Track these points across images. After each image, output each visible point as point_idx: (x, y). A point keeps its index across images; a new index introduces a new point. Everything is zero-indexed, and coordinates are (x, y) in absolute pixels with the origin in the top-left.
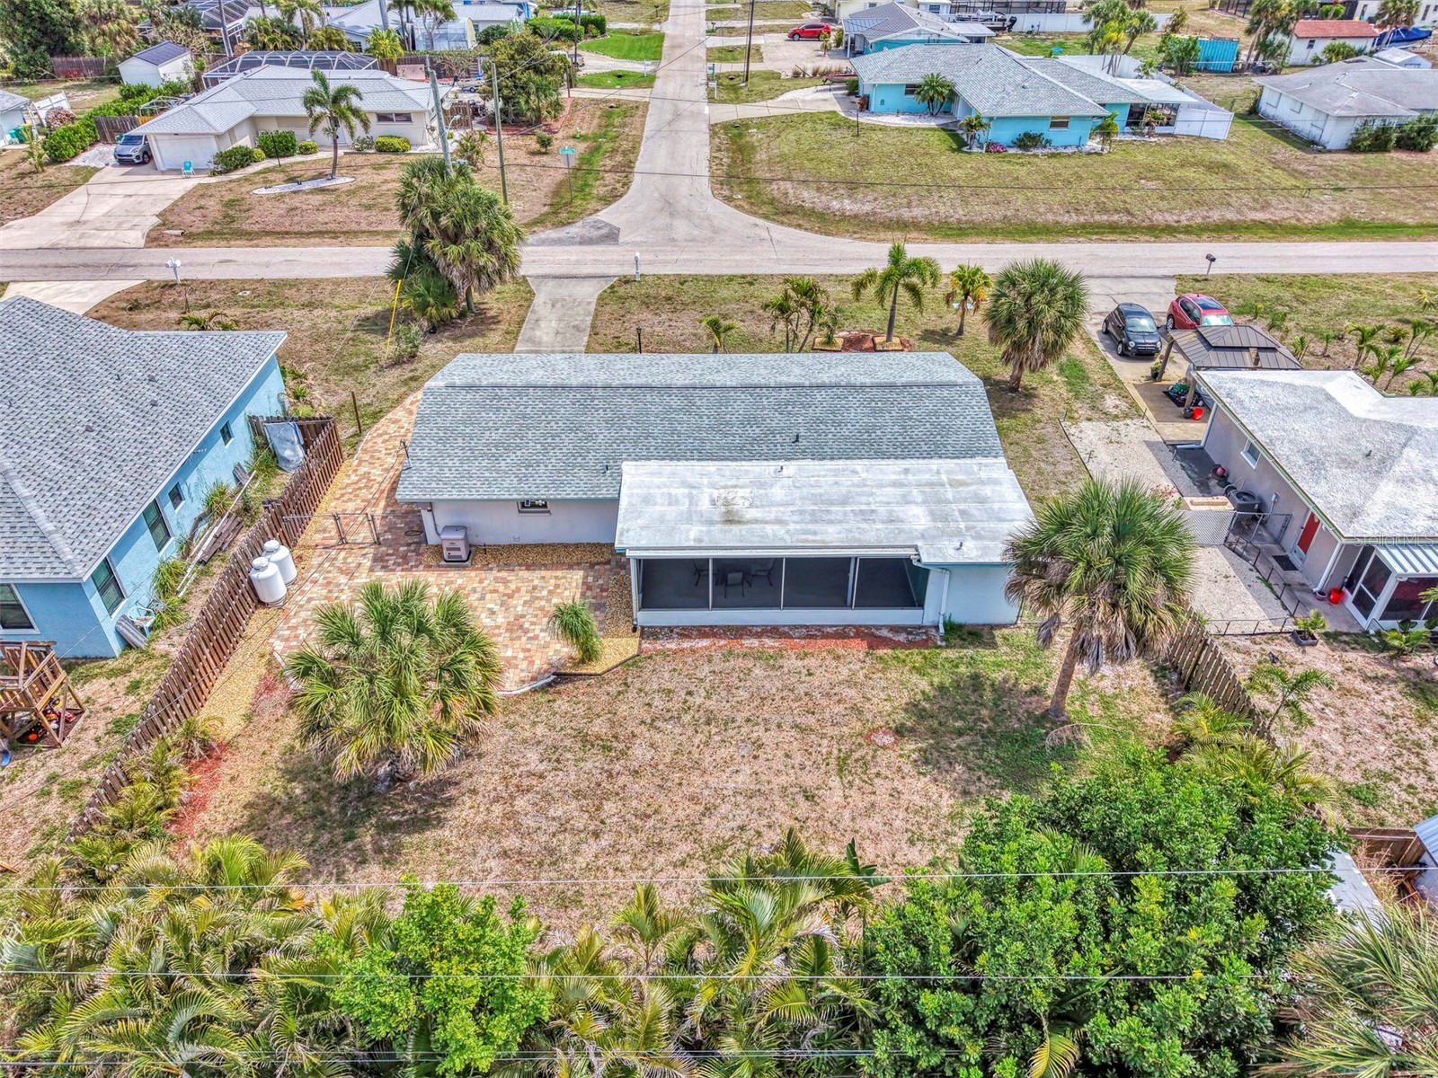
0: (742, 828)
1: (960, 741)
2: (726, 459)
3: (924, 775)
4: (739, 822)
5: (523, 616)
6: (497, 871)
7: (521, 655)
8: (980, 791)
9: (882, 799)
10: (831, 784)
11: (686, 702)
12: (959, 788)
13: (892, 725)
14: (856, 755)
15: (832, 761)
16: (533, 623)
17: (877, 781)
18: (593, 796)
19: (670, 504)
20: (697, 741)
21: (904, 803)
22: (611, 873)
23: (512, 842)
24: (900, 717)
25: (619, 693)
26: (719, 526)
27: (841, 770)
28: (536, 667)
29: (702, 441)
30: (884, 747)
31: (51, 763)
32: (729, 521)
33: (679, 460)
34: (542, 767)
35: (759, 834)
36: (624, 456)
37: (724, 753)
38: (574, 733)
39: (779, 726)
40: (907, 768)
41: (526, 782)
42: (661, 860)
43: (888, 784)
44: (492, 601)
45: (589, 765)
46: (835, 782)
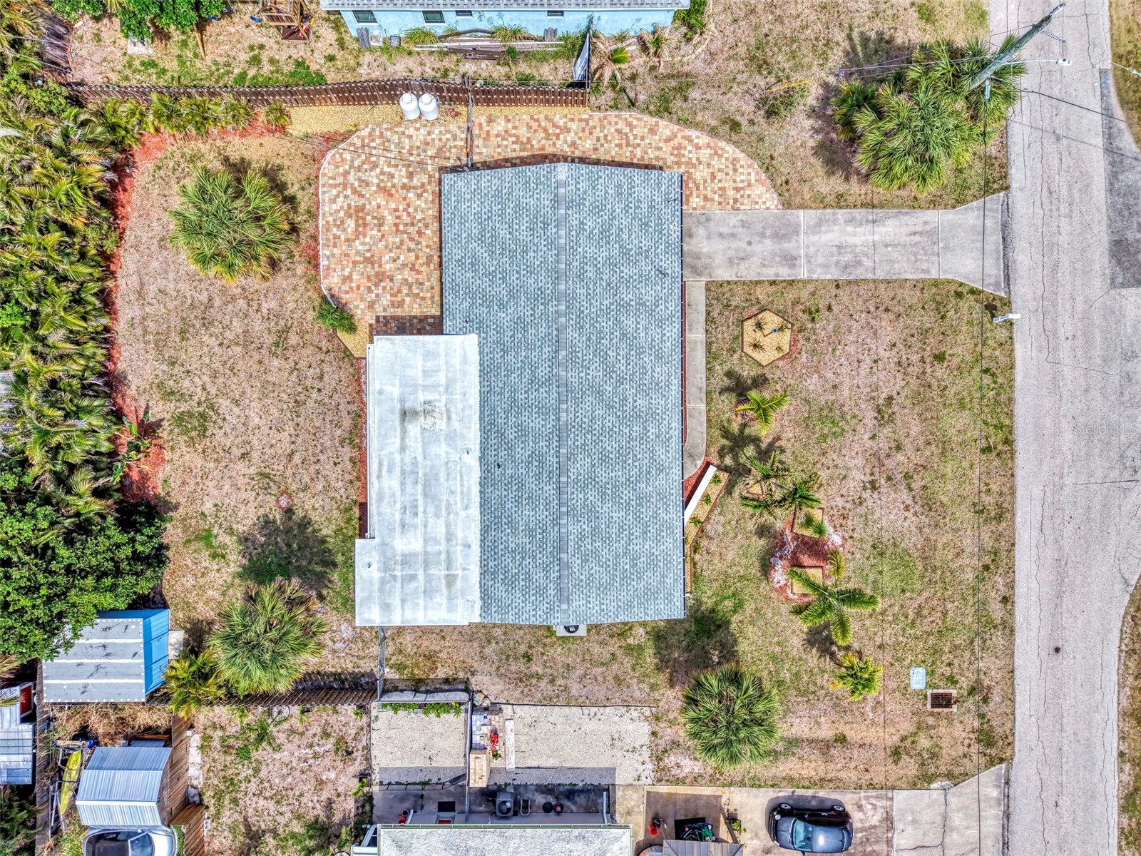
0: (224, 419)
1: (282, 544)
2: (482, 412)
3: (258, 519)
4: (228, 417)
5: (392, 280)
6: (201, 298)
7: (354, 285)
8: (248, 548)
9: (243, 495)
10: (252, 469)
11: (313, 388)
12: (250, 537)
13: (294, 508)
14: (271, 484)
15: (267, 470)
16: (384, 288)
17: (254, 494)
18: (246, 340)
19: (424, 371)
20: (282, 395)
21: (239, 505)
22: (199, 354)
23: (217, 303)
24: (299, 513)
25: (321, 349)
26: (398, 406)
27: (261, 474)
28: (343, 296)
29: (501, 394)
30: (278, 501)
31: (272, 41)
32: (404, 414)
33: (480, 376)
34: (265, 311)
35: (221, 428)
36: (482, 335)
37: (273, 410)
38: (289, 325)
39: (293, 443)
40: (261, 511)
41: (255, 304)
42: (206, 378)
43: (252, 499)
44: (406, 258)
45: (266, 336)
46: (252, 471)
